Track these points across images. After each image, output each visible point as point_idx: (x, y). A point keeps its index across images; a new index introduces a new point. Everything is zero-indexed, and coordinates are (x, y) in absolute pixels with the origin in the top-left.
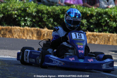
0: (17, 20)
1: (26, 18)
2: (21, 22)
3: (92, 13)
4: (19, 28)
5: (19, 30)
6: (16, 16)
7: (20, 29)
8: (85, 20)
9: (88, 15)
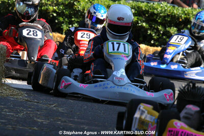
0: (56, 21)
1: (73, 19)
2: (63, 25)
3: (188, 17)
4: (59, 36)
5: (58, 39)
6: (55, 15)
7: (61, 38)
8: (175, 28)
9: (181, 20)
